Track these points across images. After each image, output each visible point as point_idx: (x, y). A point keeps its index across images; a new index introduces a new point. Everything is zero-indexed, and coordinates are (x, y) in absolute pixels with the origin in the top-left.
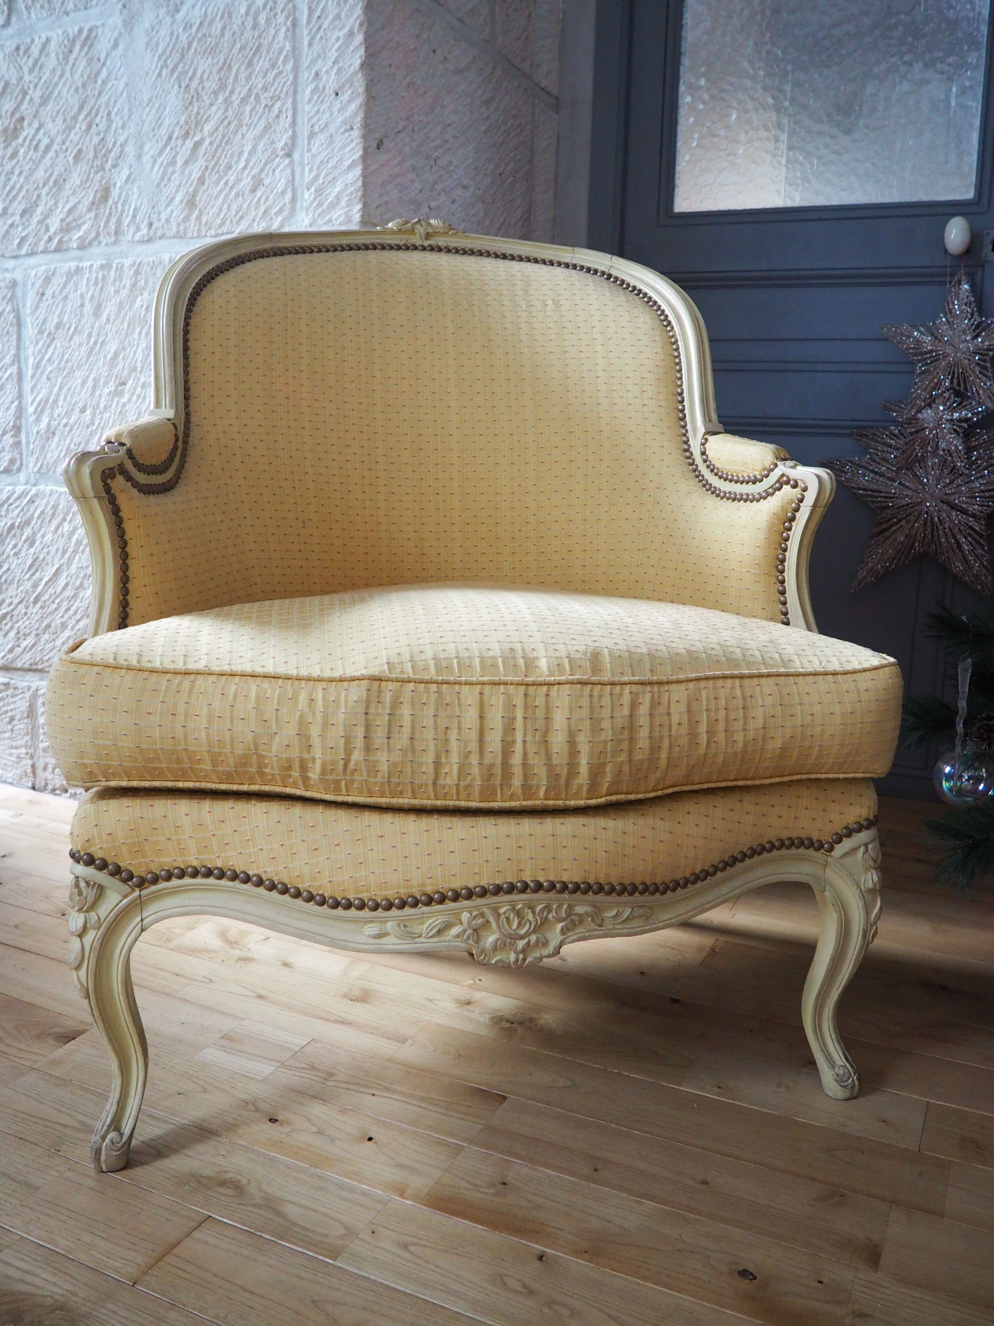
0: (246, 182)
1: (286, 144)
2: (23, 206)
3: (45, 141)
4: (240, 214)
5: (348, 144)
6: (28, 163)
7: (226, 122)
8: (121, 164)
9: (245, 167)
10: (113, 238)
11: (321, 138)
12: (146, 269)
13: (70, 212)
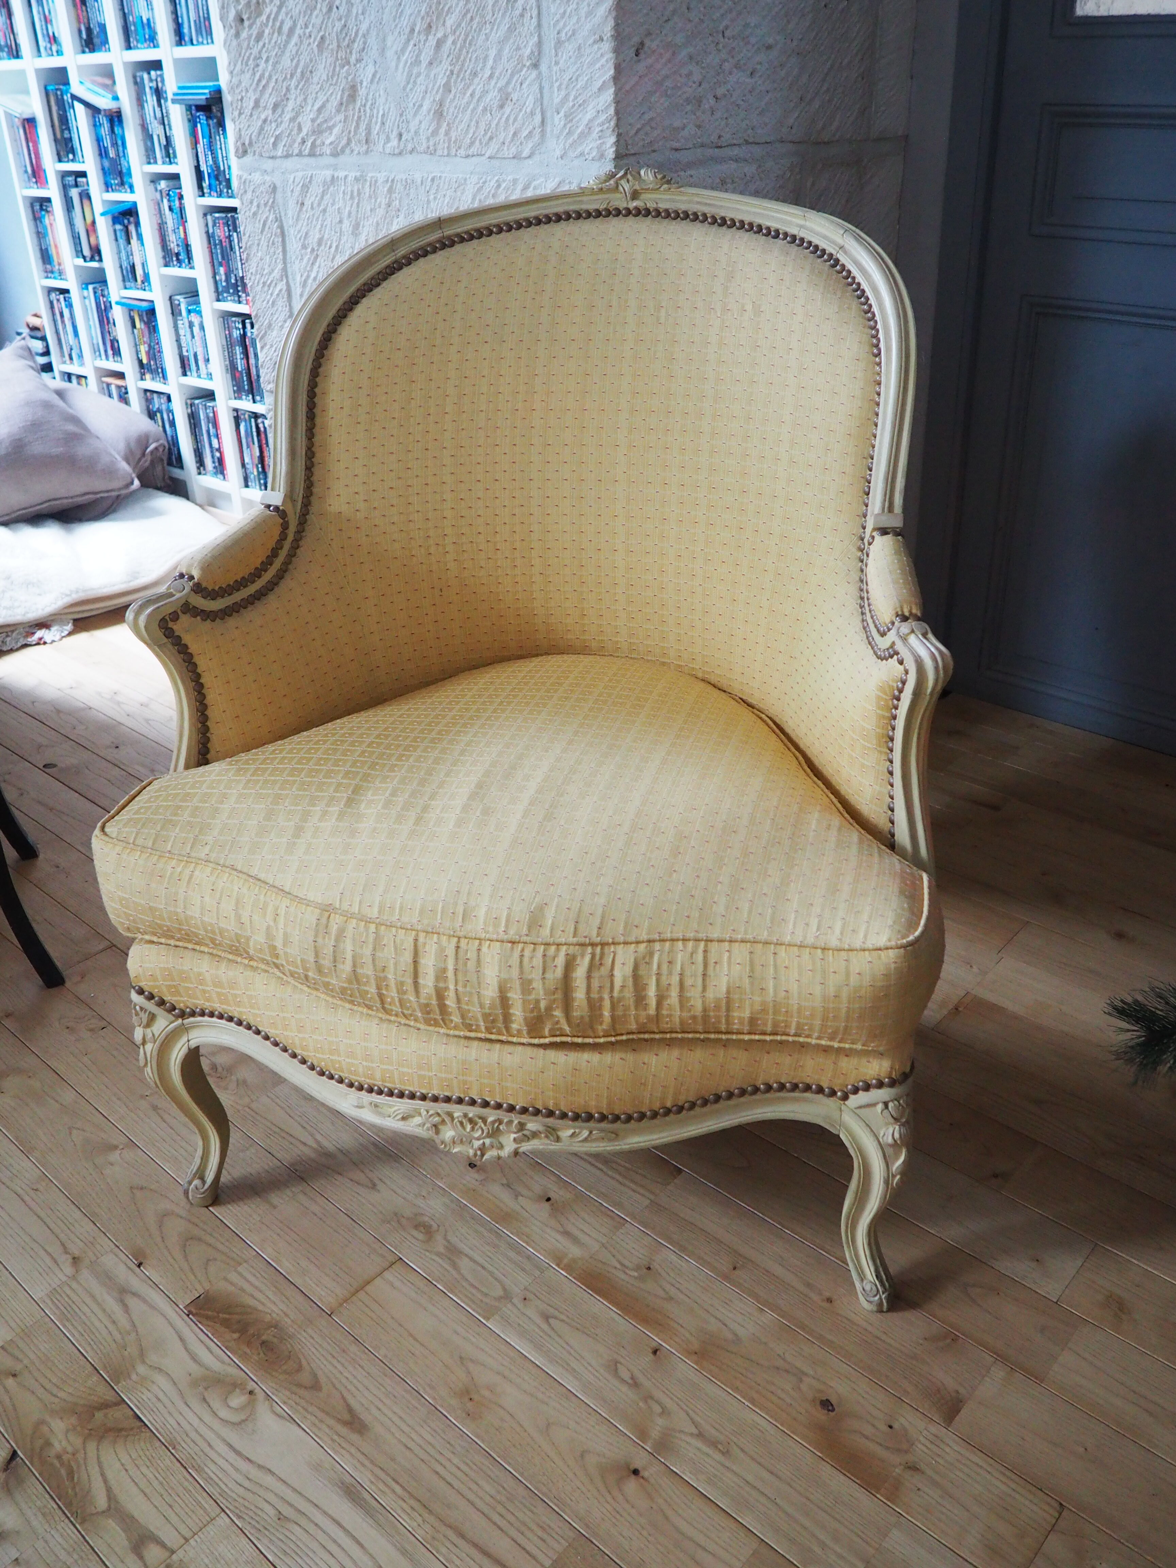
0: (493, 97)
1: (532, 52)
2: (273, 100)
3: (288, 24)
4: (489, 134)
5: (598, 60)
6: (274, 47)
7: (469, 16)
8: (365, 58)
9: (491, 77)
10: (365, 147)
11: (570, 47)
12: (399, 187)
13: (320, 110)
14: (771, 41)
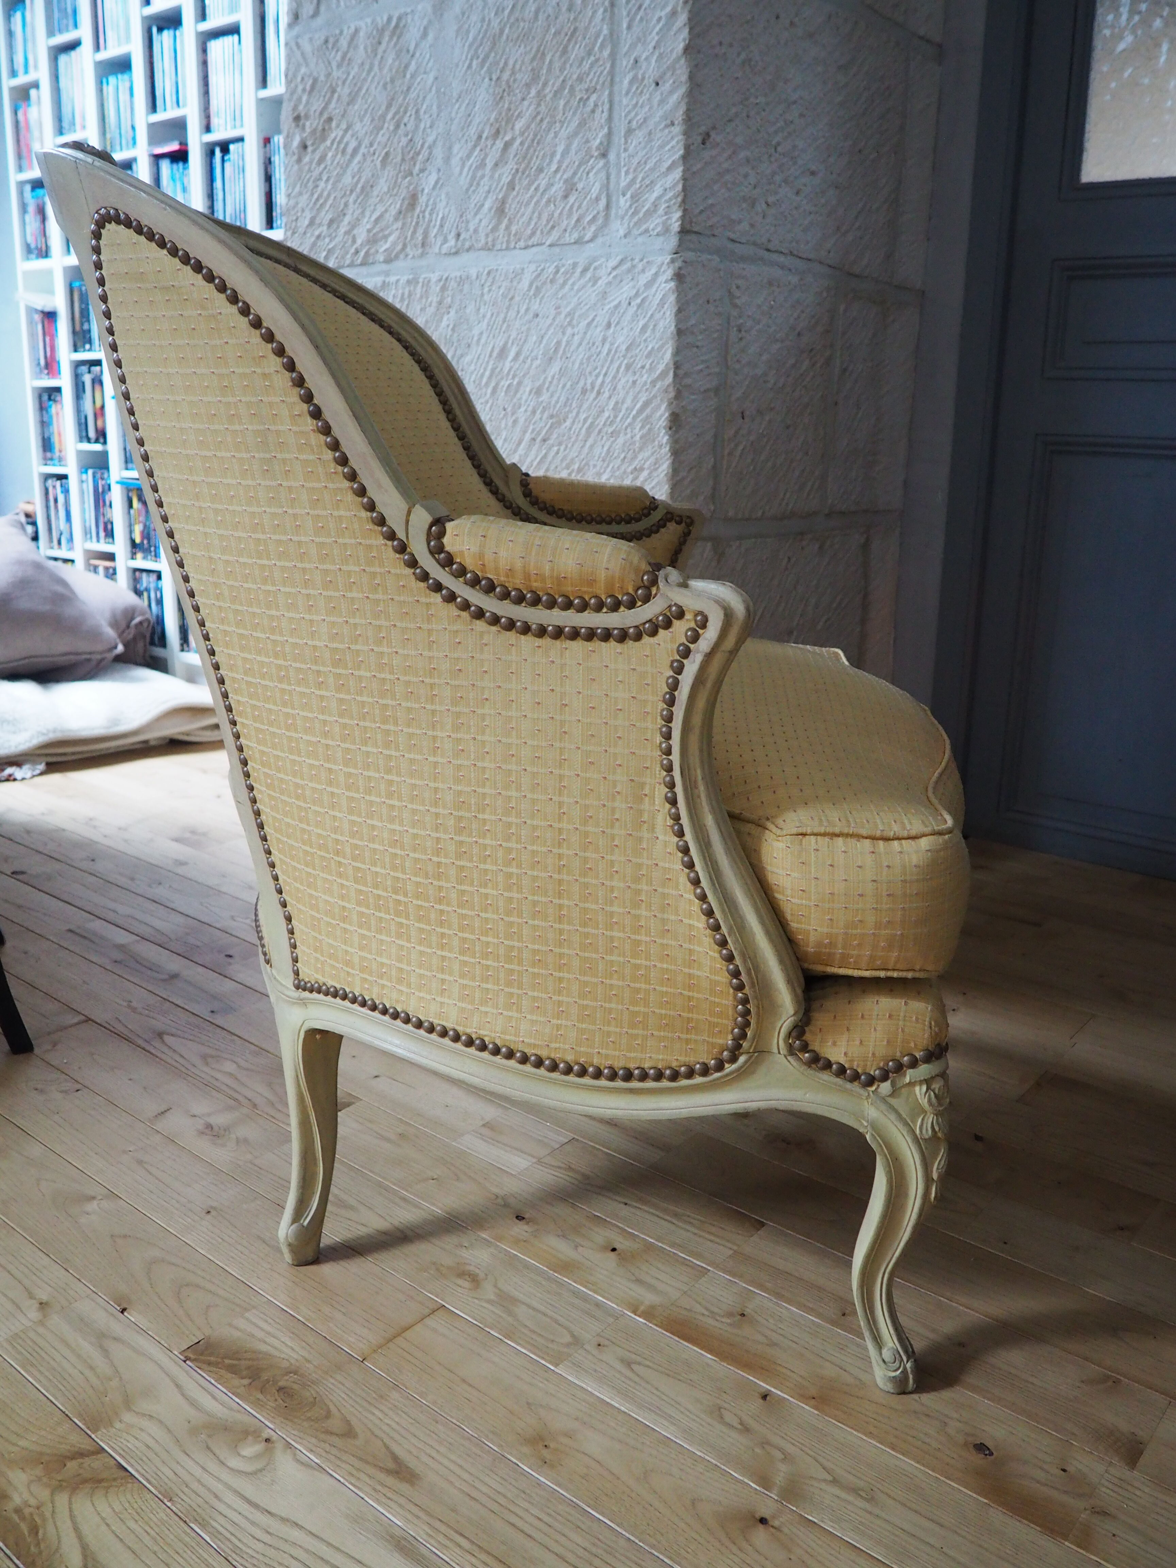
0: (558, 187)
1: (601, 143)
2: (329, 216)
3: (353, 144)
4: (551, 223)
5: (668, 143)
6: (335, 168)
7: (539, 118)
8: (429, 168)
9: (557, 171)
10: (420, 251)
11: (640, 135)
12: (453, 284)
13: (377, 221)
14: (814, 168)
